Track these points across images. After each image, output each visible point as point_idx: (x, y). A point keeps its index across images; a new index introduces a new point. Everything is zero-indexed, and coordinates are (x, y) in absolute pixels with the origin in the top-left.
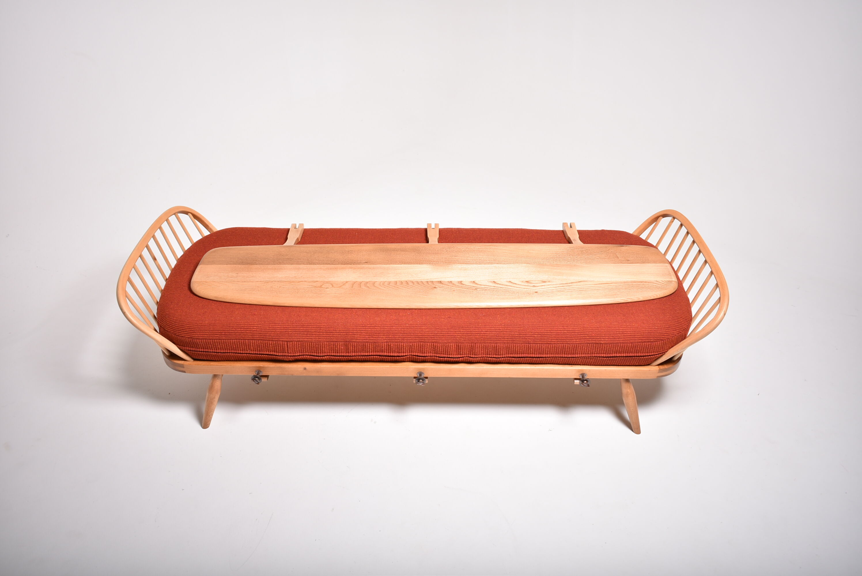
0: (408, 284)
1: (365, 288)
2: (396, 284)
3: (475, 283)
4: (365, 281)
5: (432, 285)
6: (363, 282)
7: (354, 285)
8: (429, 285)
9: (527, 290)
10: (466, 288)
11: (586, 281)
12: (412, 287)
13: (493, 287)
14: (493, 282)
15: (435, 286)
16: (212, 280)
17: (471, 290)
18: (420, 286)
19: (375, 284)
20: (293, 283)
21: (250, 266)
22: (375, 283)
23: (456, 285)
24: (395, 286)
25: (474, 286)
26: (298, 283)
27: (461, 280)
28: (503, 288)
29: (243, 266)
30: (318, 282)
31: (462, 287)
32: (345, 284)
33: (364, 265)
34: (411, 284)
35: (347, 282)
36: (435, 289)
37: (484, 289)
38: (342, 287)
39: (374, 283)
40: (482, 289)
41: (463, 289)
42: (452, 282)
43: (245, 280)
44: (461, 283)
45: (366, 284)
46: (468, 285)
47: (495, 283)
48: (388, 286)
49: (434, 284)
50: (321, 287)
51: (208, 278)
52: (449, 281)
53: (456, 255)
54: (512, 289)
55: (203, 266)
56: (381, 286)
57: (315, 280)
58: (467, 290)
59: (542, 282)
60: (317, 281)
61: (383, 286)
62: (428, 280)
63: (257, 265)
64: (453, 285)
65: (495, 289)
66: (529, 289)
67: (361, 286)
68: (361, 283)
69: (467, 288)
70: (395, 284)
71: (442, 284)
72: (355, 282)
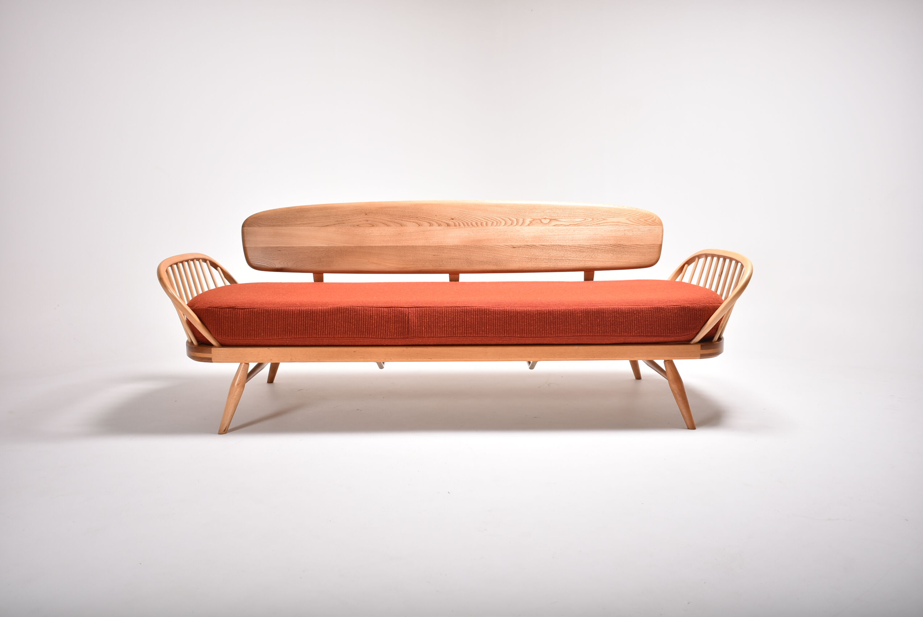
0: (476, 223)
1: (513, 218)
2: (486, 223)
3: (419, 224)
4: (514, 226)
5: (455, 221)
6: (515, 226)
7: (522, 222)
8: (458, 222)
9: (374, 217)
10: (427, 219)
11: (322, 227)
12: (473, 220)
13: (403, 219)
14: (403, 225)
15: (452, 220)
16: (644, 227)
17: (422, 216)
18: (466, 221)
20: (575, 223)
21: (616, 242)
23: (435, 222)
24: (487, 221)
25: (420, 220)
26: (571, 223)
27: (431, 227)
28: (394, 219)
29: (622, 243)
30: (554, 225)
31: (429, 220)
32: (529, 223)
33: (516, 244)
34: (474, 223)
35: (529, 225)
36: (453, 218)
37: (411, 217)
38: (532, 219)
39: (505, 224)
40: (413, 218)
41: (429, 217)
42: (438, 225)
43: (617, 227)
44: (430, 224)
45: (512, 223)
46: (425, 222)
47: (401, 225)
49: (453, 223)
50: (551, 220)
51: (649, 228)
52: (441, 226)
53: (434, 256)
54: (387, 217)
55: (657, 243)
57: (556, 227)
58: (425, 217)
59: (360, 226)
60: (554, 226)
62: (459, 227)
63: (610, 245)
64: (437, 221)
65: (401, 217)
66: (372, 218)
68: (517, 223)
69: (425, 219)
70: (487, 223)
71: (446, 223)
72: (522, 224)
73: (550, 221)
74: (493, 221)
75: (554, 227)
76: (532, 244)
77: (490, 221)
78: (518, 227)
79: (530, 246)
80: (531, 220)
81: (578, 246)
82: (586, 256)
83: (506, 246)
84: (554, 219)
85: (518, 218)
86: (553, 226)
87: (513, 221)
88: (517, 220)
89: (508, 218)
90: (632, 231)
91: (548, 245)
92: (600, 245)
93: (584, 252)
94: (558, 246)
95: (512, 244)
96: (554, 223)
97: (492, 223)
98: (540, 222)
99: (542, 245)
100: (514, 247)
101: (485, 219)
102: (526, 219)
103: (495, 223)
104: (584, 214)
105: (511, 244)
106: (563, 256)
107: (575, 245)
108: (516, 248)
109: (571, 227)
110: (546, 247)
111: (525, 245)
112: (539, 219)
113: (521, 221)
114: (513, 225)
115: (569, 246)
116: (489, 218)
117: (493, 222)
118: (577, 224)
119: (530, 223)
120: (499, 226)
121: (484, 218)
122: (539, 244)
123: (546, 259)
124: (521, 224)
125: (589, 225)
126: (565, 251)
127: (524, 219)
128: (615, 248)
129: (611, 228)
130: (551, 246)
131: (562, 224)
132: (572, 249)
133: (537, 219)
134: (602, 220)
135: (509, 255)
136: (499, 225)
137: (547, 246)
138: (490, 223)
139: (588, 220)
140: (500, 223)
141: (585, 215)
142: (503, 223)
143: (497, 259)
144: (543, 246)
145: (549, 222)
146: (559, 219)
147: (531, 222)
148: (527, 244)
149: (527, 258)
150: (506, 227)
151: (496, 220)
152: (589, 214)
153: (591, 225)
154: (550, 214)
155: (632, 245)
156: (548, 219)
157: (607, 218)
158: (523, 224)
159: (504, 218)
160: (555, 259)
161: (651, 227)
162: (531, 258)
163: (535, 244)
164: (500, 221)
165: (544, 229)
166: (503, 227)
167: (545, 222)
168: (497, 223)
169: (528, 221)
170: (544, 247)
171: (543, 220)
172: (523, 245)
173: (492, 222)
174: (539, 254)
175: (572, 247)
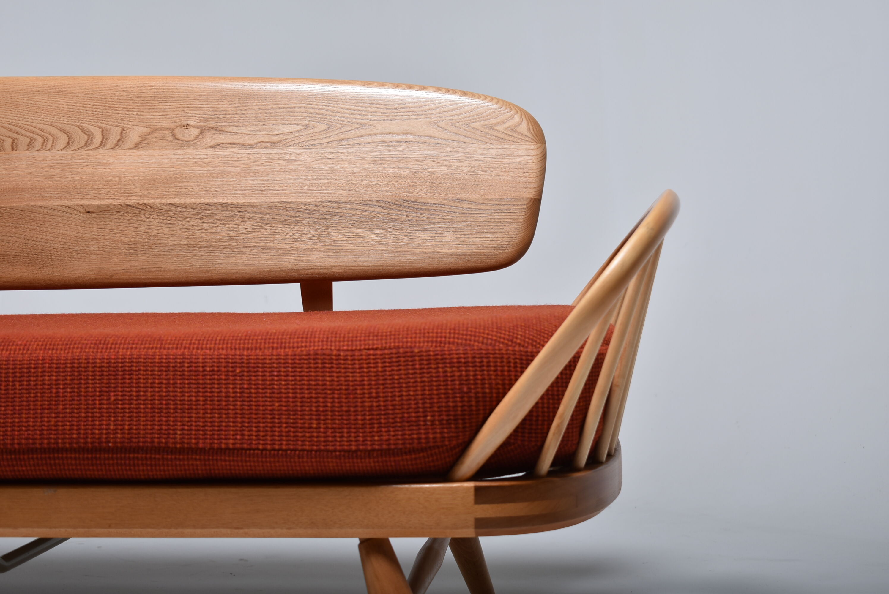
1: (91, 128)
2: (13, 143)
4: (91, 150)
6: (97, 148)
7: (119, 137)
19: (67, 140)
22: (65, 145)
24: (15, 136)
26: (262, 139)
30: (211, 144)
32: (140, 139)
33: (95, 202)
35: (137, 146)
38: (149, 130)
39: (68, 144)
43: (401, 148)
45: (89, 141)
48: (34, 136)
50: (203, 130)
51: (500, 151)
56: (50, 134)
57: (219, 152)
60: (212, 147)
61: (46, 134)
63: (378, 201)
67: (100, 133)
68: (102, 142)
70: (16, 140)
72: (117, 145)
73: (201, 133)
74: (32, 135)
75: (210, 152)
76: (142, 201)
77: (26, 136)
78: (103, 154)
79: (137, 208)
80: (145, 130)
81: (279, 205)
82: (301, 235)
83: (66, 210)
84: (213, 129)
85: (108, 127)
86: (207, 148)
87: (90, 137)
88: (102, 132)
89: (78, 127)
90: (447, 160)
91: (191, 203)
92: (345, 203)
93: (296, 223)
94: (220, 208)
95: (86, 202)
96: (210, 139)
97: (30, 142)
98: (170, 138)
99: (172, 204)
100: (88, 212)
101: (10, 130)
102: (129, 128)
103: (39, 141)
104: (303, 110)
105: (80, 203)
106: (232, 238)
107: (271, 205)
108: (94, 215)
109: (262, 151)
110: (184, 210)
111: (121, 205)
112: (168, 129)
113: (114, 135)
114: (93, 146)
115: (253, 207)
116: (20, 127)
117: (32, 140)
118: (280, 142)
119: (141, 142)
120: (49, 150)
121: (7, 129)
122: (163, 201)
123: (180, 246)
124: (115, 142)
125: (316, 142)
126: (239, 223)
127: (123, 129)
128: (391, 211)
129: (383, 151)
130: (199, 207)
131: (237, 141)
132: (260, 216)
133: (161, 129)
134: (357, 128)
135: (72, 233)
136: (49, 146)
137: (186, 208)
138: (23, 141)
139: (313, 127)
140: (53, 141)
141: (306, 114)
142: (63, 139)
143: (37, 245)
144: (173, 208)
145: (197, 137)
146: (229, 126)
147: (144, 138)
148: (128, 202)
149: (124, 243)
150: (69, 152)
151: (43, 133)
152: (317, 111)
153: (322, 144)
154: (201, 112)
155: (445, 202)
156: (194, 127)
157: (372, 122)
158: (120, 143)
159: (68, 128)
160: (207, 247)
161: (506, 146)
162: (135, 243)
163: (151, 201)
164: (52, 136)
165: (181, 157)
166: (60, 152)
167: (187, 137)
168: (45, 141)
169: (134, 136)
170: (178, 209)
171: (178, 131)
172: (114, 205)
173: (29, 140)
174: (160, 231)
175: (262, 210)
